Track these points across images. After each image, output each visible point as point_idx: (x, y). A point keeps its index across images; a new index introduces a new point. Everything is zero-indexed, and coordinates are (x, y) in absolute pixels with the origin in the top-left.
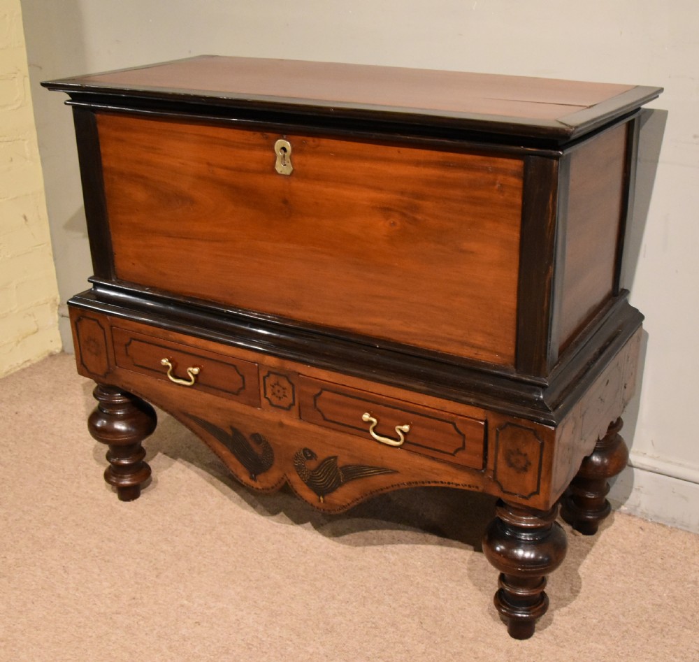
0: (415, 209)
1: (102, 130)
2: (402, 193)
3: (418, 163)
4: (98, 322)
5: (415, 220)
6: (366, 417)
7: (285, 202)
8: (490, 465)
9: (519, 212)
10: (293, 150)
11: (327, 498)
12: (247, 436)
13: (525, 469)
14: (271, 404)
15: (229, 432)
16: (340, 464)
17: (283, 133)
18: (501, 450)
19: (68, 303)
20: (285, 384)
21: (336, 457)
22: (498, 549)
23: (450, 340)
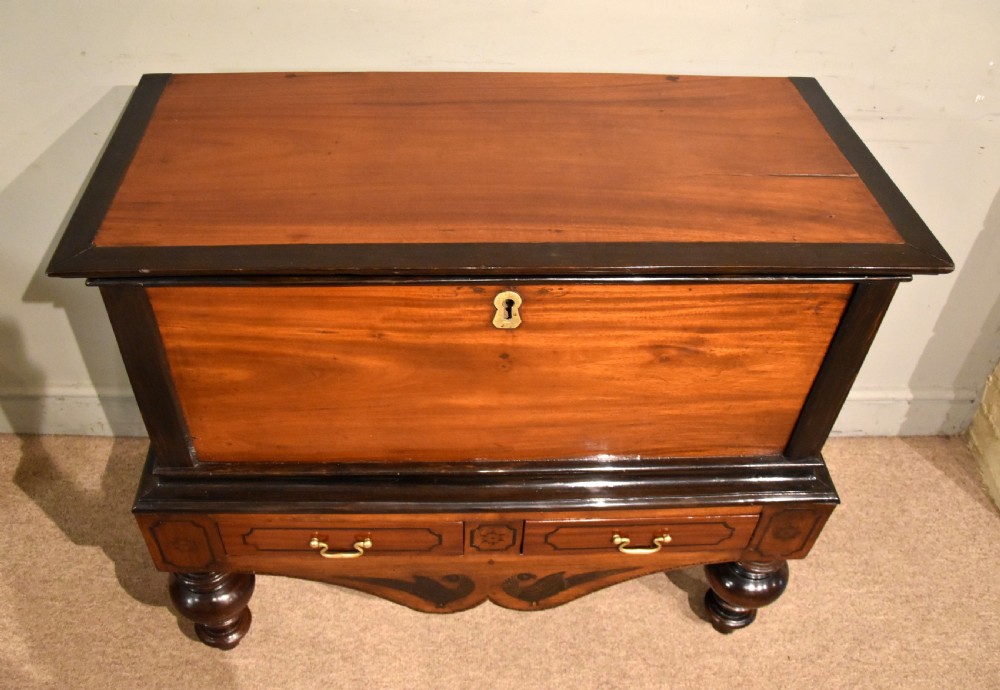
0: (702, 342)
1: (157, 305)
2: (685, 329)
3: (714, 298)
4: (193, 522)
5: (698, 352)
6: (618, 540)
7: (505, 356)
8: (755, 541)
9: (832, 330)
10: (525, 301)
11: (541, 602)
12: (436, 578)
13: (794, 537)
14: (478, 549)
15: (413, 581)
16: (565, 576)
17: (508, 286)
18: (770, 530)
19: (134, 511)
20: (505, 530)
21: (563, 573)
22: (728, 585)
23: (711, 446)
